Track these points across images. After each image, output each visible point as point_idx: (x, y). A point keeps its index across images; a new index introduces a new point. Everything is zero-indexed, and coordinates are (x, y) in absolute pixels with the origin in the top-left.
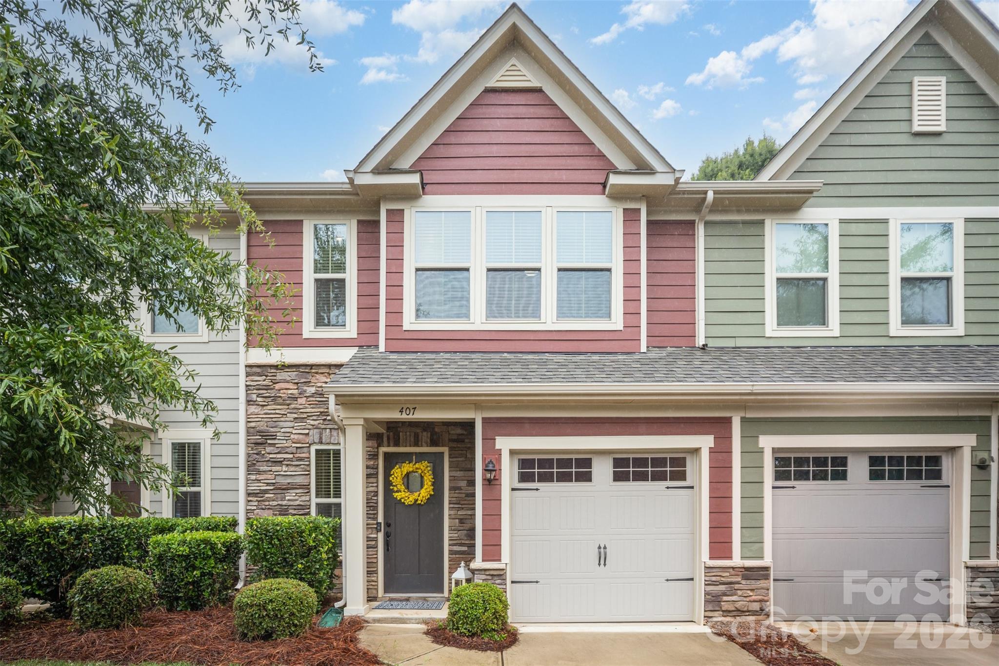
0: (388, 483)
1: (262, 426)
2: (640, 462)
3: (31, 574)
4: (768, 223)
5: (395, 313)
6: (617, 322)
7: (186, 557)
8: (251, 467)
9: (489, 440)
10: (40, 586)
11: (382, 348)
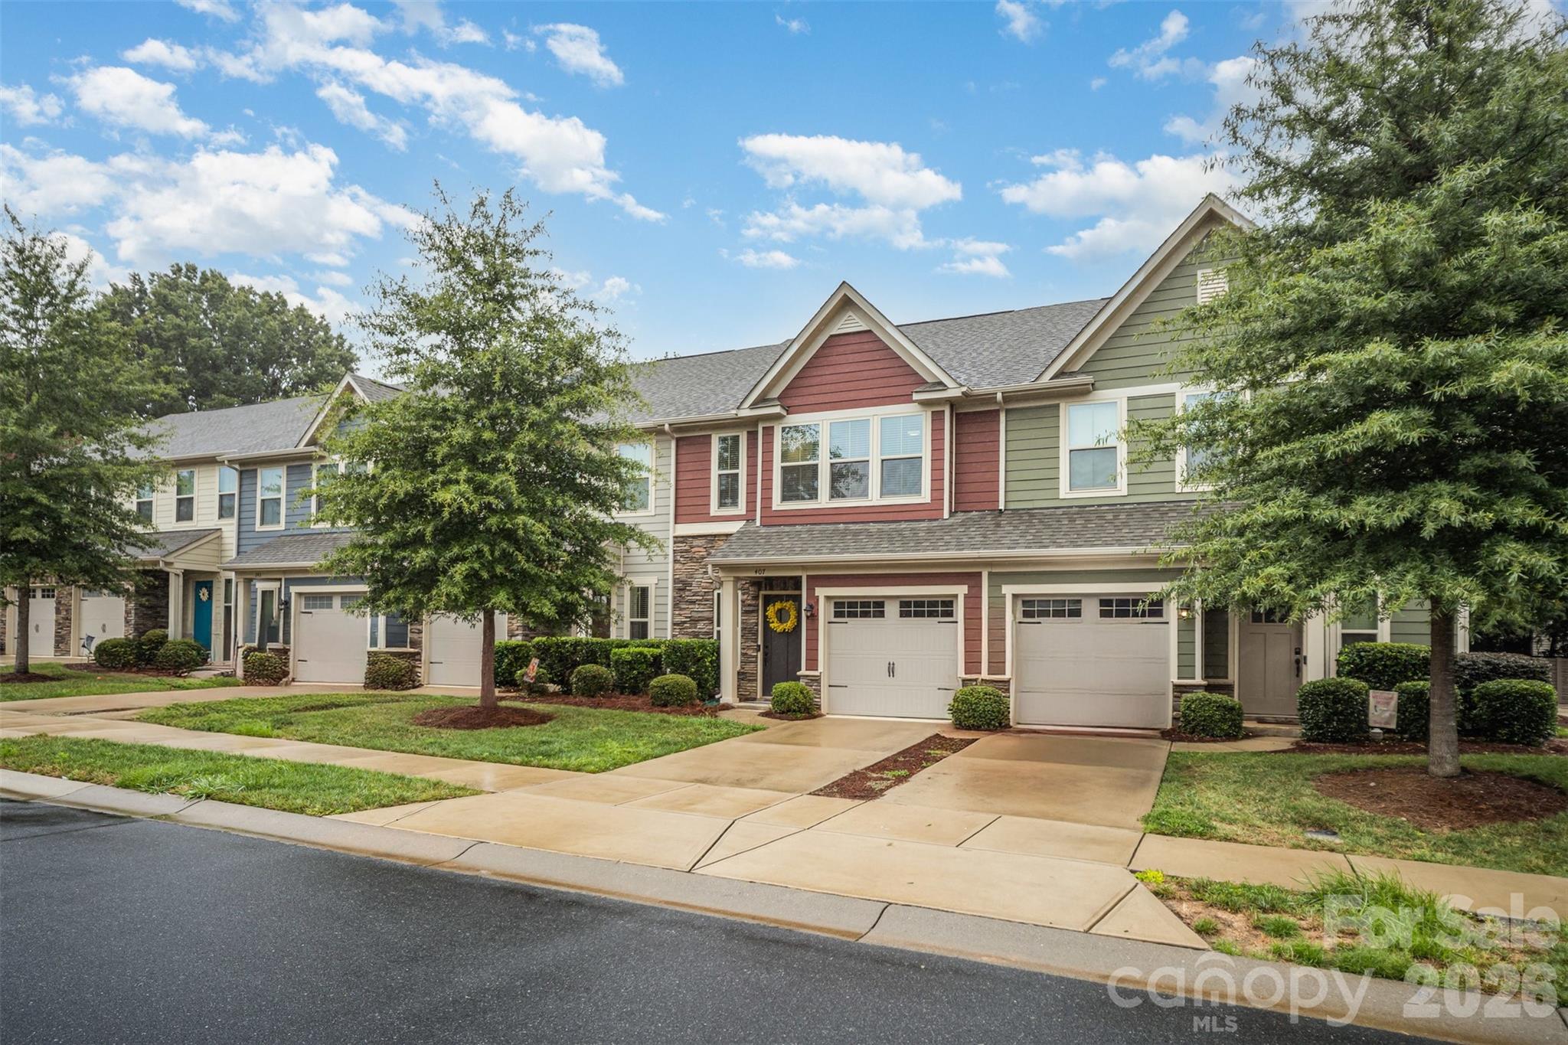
0: (765, 617)
1: (683, 577)
2: (919, 604)
3: (552, 669)
4: (1062, 406)
5: (767, 499)
6: (925, 496)
7: (629, 662)
8: (676, 606)
9: (811, 590)
10: (557, 676)
11: (758, 523)
